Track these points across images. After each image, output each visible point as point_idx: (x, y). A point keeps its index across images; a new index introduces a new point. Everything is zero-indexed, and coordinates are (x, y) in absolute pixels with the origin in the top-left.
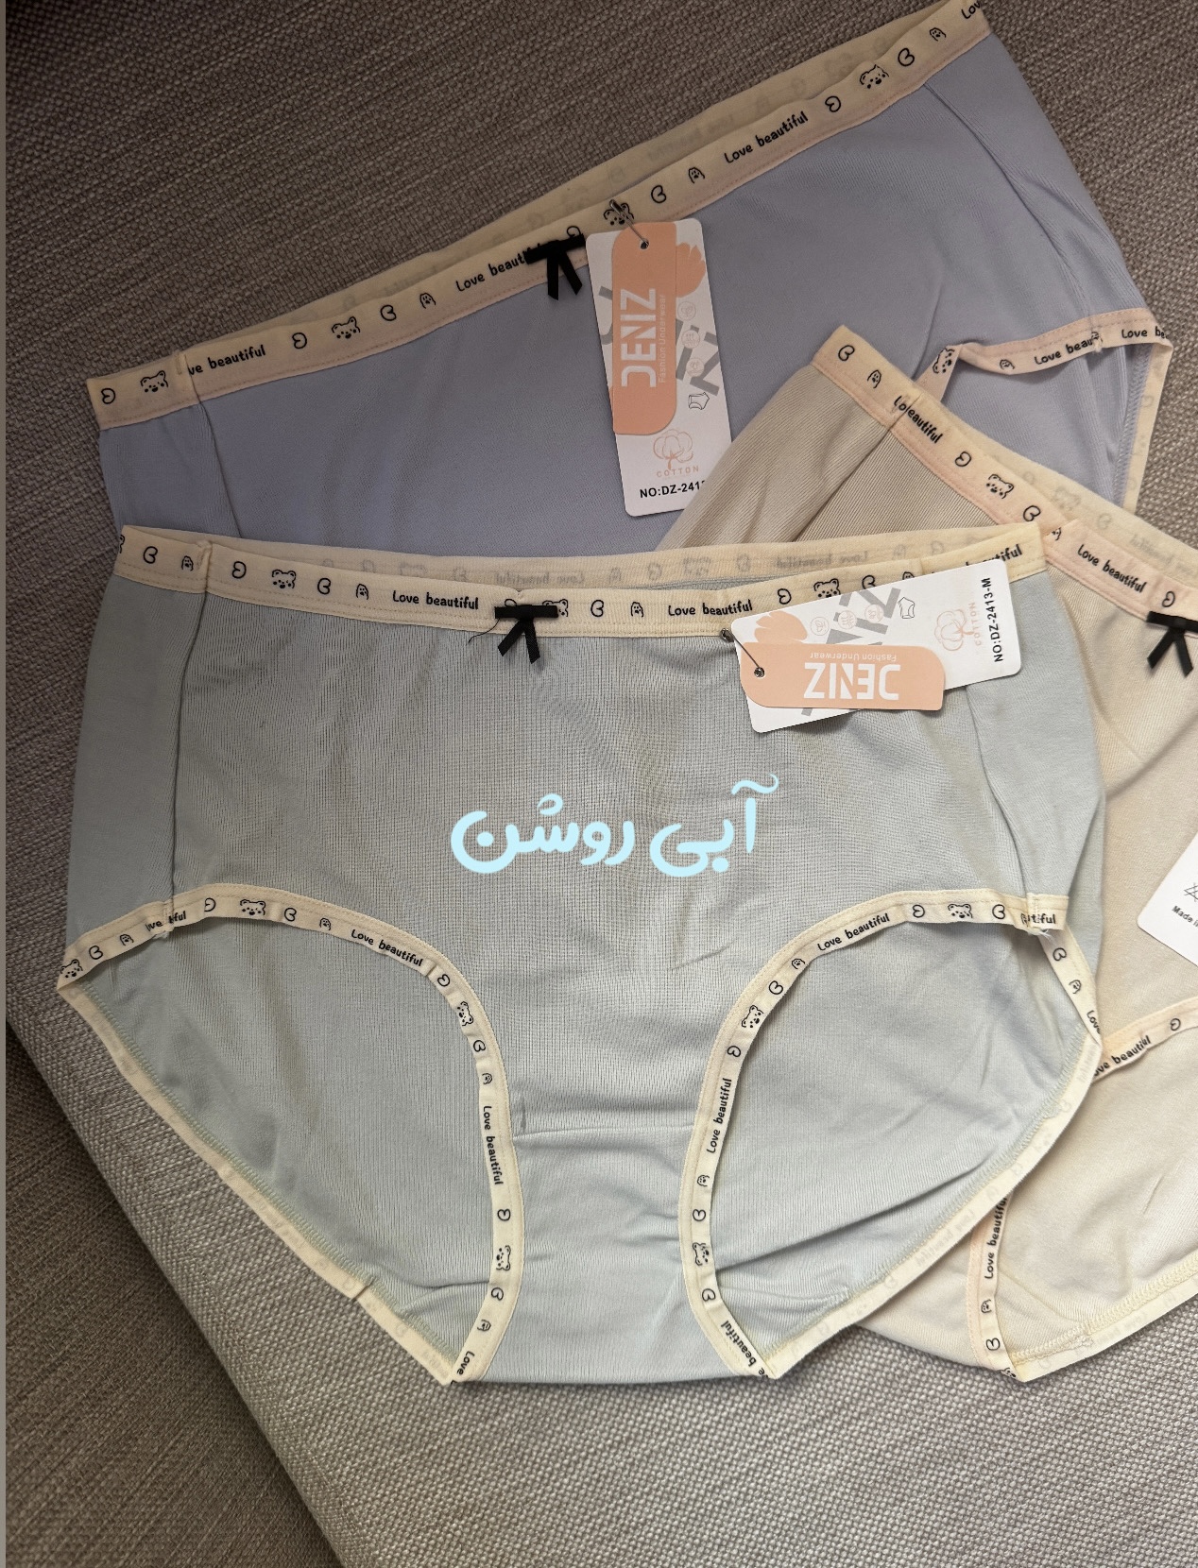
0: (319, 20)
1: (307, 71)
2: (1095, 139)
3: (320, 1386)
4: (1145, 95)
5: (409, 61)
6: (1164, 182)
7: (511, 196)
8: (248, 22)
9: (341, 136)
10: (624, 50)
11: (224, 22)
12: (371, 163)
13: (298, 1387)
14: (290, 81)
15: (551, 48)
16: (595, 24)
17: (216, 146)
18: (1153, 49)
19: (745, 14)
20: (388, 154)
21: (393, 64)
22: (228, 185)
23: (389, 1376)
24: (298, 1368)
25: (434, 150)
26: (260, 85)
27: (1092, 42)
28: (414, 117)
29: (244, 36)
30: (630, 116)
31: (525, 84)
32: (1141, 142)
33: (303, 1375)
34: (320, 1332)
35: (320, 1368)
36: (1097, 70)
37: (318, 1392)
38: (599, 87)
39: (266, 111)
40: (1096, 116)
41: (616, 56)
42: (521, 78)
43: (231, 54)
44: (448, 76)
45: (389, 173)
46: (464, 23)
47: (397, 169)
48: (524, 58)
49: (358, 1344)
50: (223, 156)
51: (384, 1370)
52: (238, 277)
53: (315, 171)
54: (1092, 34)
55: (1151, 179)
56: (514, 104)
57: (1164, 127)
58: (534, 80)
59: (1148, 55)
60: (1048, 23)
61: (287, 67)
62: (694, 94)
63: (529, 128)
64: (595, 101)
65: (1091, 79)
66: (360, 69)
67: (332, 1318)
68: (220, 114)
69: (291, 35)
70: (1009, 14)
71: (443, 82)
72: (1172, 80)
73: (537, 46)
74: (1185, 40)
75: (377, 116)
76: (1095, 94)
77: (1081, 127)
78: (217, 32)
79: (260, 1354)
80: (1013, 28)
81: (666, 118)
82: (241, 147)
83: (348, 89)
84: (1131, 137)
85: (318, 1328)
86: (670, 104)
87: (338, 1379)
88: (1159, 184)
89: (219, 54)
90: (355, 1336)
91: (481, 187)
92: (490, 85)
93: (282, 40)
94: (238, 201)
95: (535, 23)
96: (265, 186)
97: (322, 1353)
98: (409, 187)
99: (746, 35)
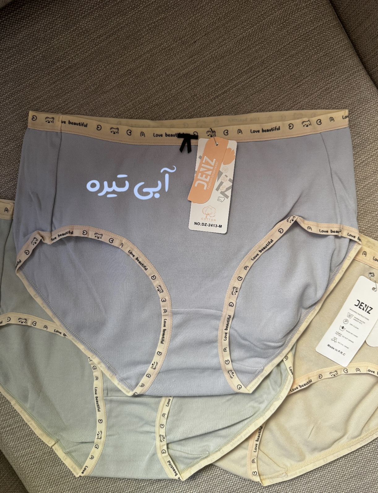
0: (40, 54)
1: (37, 71)
2: (301, 88)
3: (49, 489)
4: (318, 73)
5: (70, 67)
6: (324, 102)
7: (103, 111)
8: (17, 55)
9: (48, 92)
10: (140, 62)
11: (10, 55)
12: (57, 101)
13: (42, 488)
14: (31, 74)
15: (116, 62)
16: (131, 53)
17: (8, 96)
18: (321, 57)
19: (181, 49)
20: (63, 98)
21: (64, 68)
22: (12, 109)
23: (70, 486)
24: (42, 483)
25: (78, 97)
26: (22, 76)
27: (300, 55)
28: (71, 86)
29: (16, 59)
30: (142, 84)
31: (108, 74)
32: (316, 89)
33: (44, 485)
34: (49, 472)
35: (49, 483)
36: (301, 64)
37: (49, 490)
38: (132, 75)
39: (24, 84)
40: (301, 80)
41: (138, 64)
42: (106, 72)
43: (12, 65)
44: (82, 72)
45: (63, 104)
46: (87, 54)
47: (66, 103)
48: (107, 65)
49: (61, 476)
50: (10, 100)
51: (69, 484)
52: (15, 139)
53: (39, 104)
54: (300, 52)
55: (320, 101)
56: (104, 81)
57: (324, 83)
58: (111, 73)
59: (319, 59)
60: (285, 49)
61: (30, 69)
62: (164, 76)
63: (109, 89)
64: (131, 79)
65: (299, 68)
66: (54, 70)
67: (53, 468)
68: (9, 85)
69: (31, 59)
70: (271, 46)
71: (81, 74)
72: (328, 68)
73: (112, 61)
74: (332, 54)
75: (59, 86)
76: (300, 73)
77: (296, 84)
78: (8, 58)
79: (30, 478)
80: (272, 51)
81: (155, 84)
82: (15, 96)
83: (50, 77)
84: (313, 87)
85: (48, 471)
86: (156, 80)
87: (54, 487)
88: (322, 103)
89: (8, 66)
90: (60, 474)
91: (93, 108)
92: (96, 75)
93: (29, 61)
94: (15, 114)
95: (111, 54)
96: (23, 109)
97: (50, 478)
98: (70, 109)
99: (181, 56)
